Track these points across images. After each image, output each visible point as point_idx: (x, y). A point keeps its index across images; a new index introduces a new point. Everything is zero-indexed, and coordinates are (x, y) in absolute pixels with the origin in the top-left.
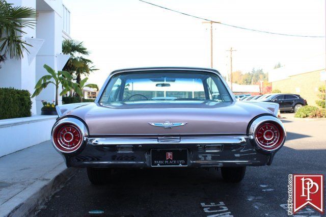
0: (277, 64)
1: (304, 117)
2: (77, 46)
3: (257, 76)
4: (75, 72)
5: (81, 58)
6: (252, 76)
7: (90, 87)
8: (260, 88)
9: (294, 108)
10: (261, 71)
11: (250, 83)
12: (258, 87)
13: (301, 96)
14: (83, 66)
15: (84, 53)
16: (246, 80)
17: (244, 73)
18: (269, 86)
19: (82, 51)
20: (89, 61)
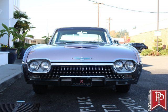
0: (134, 27)
1: (145, 55)
2: (23, 15)
3: (124, 34)
4: (22, 29)
5: (25, 21)
6: (121, 33)
7: (29, 37)
8: (125, 40)
9: (141, 51)
10: (126, 31)
11: (120, 37)
12: (123, 39)
13: (145, 44)
14: (26, 25)
15: (26, 18)
16: (118, 35)
17: (116, 32)
18: (129, 39)
19: (26, 17)
20: (29, 23)
